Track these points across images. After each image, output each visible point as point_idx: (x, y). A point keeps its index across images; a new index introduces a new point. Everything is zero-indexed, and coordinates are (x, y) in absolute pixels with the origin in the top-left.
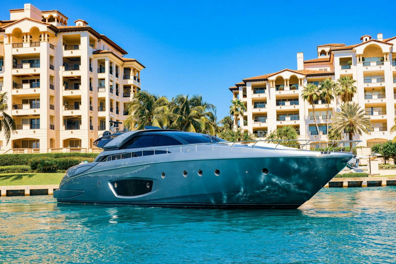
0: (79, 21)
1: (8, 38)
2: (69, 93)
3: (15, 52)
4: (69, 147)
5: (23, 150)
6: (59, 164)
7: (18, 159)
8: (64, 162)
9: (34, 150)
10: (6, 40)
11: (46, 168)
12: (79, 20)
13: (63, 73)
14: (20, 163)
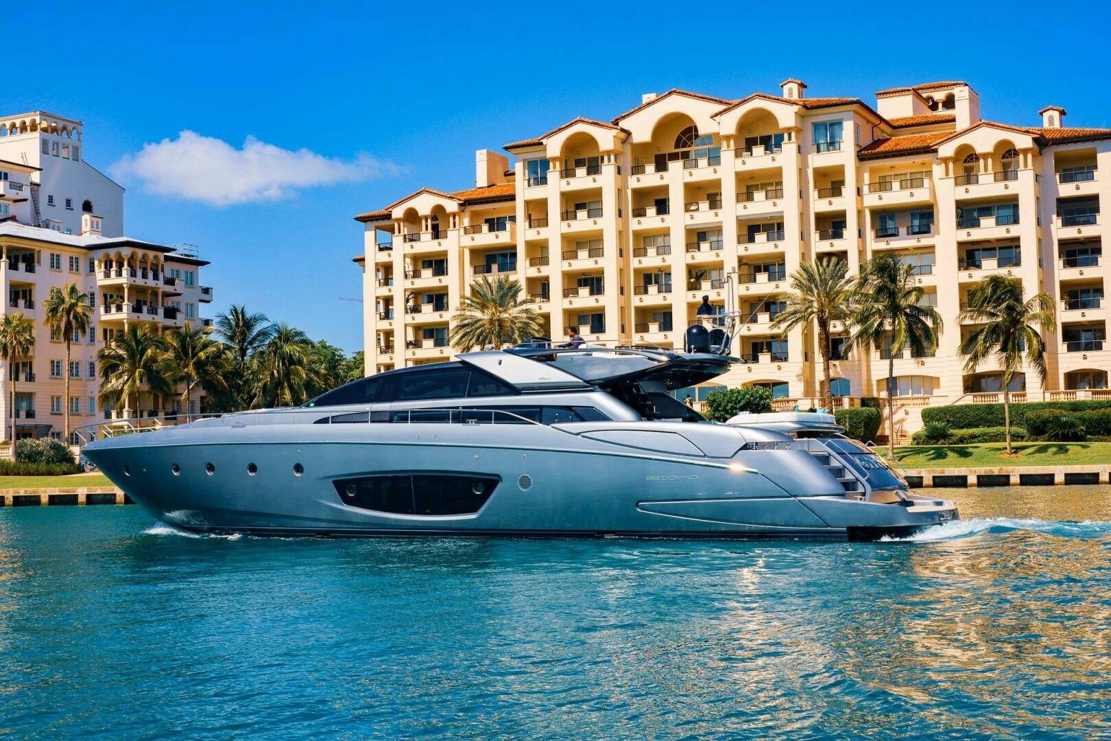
0: (1051, 111)
1: (943, 165)
2: (1073, 274)
3: (962, 193)
4: (1087, 389)
5: (996, 395)
6: (1090, 423)
7: (992, 413)
8: (1101, 419)
9: (1013, 396)
10: (938, 170)
11: (1068, 432)
12: (1050, 107)
13: (1060, 231)
14: (997, 423)
